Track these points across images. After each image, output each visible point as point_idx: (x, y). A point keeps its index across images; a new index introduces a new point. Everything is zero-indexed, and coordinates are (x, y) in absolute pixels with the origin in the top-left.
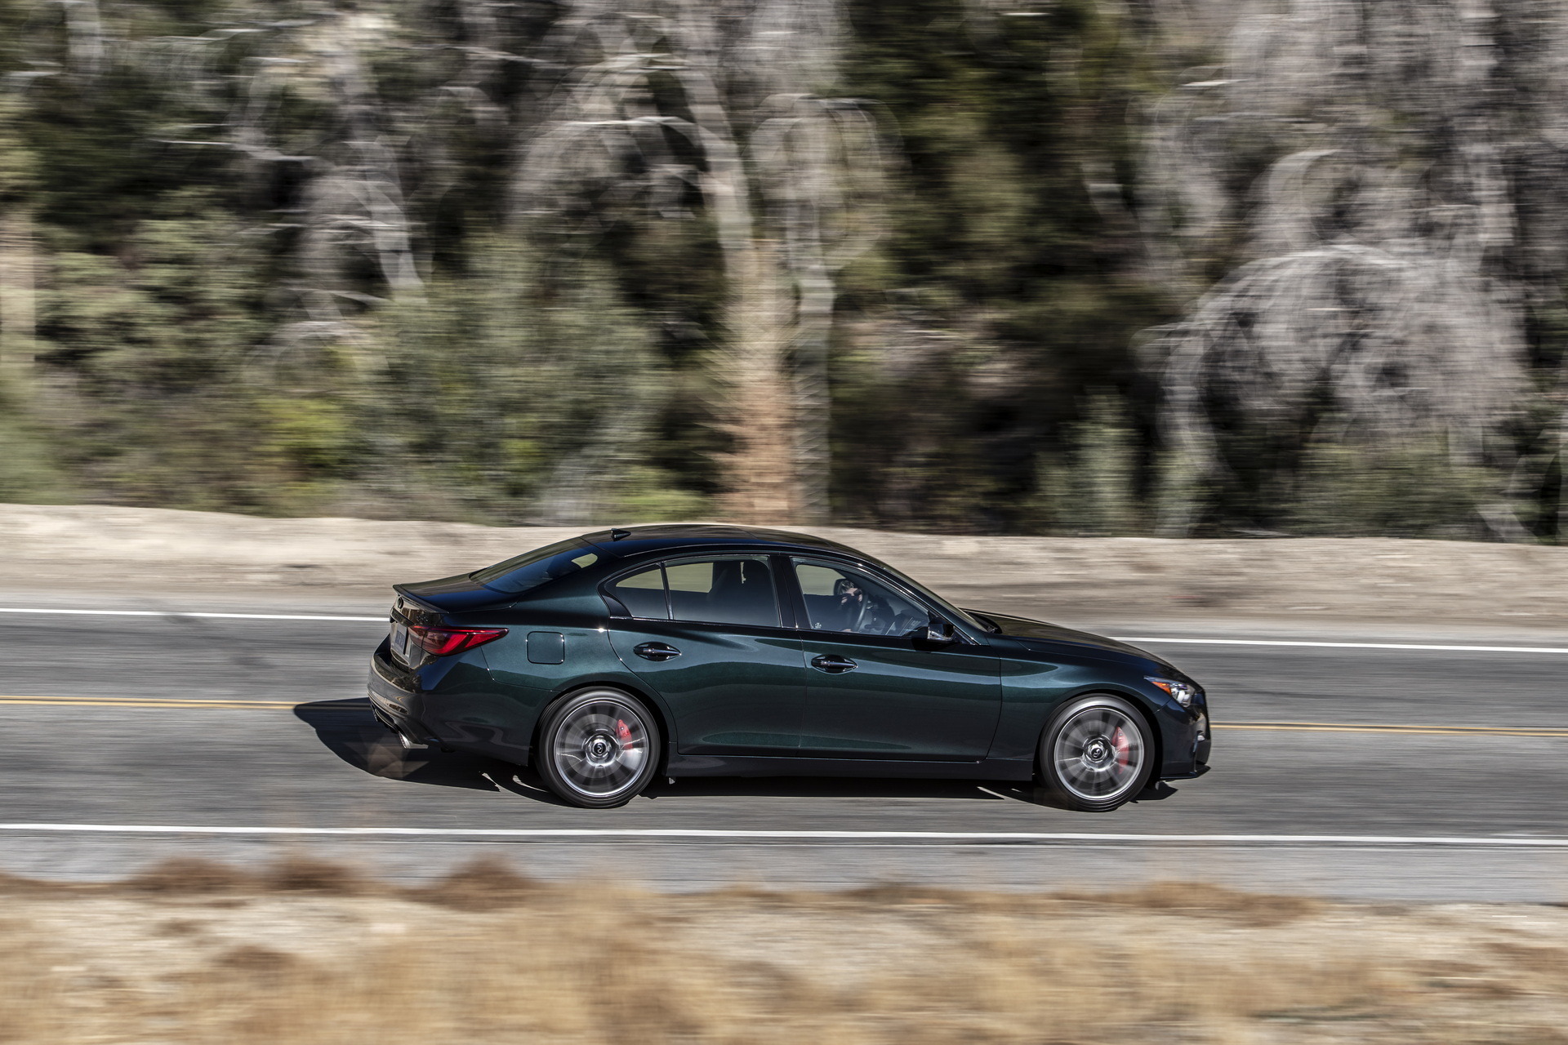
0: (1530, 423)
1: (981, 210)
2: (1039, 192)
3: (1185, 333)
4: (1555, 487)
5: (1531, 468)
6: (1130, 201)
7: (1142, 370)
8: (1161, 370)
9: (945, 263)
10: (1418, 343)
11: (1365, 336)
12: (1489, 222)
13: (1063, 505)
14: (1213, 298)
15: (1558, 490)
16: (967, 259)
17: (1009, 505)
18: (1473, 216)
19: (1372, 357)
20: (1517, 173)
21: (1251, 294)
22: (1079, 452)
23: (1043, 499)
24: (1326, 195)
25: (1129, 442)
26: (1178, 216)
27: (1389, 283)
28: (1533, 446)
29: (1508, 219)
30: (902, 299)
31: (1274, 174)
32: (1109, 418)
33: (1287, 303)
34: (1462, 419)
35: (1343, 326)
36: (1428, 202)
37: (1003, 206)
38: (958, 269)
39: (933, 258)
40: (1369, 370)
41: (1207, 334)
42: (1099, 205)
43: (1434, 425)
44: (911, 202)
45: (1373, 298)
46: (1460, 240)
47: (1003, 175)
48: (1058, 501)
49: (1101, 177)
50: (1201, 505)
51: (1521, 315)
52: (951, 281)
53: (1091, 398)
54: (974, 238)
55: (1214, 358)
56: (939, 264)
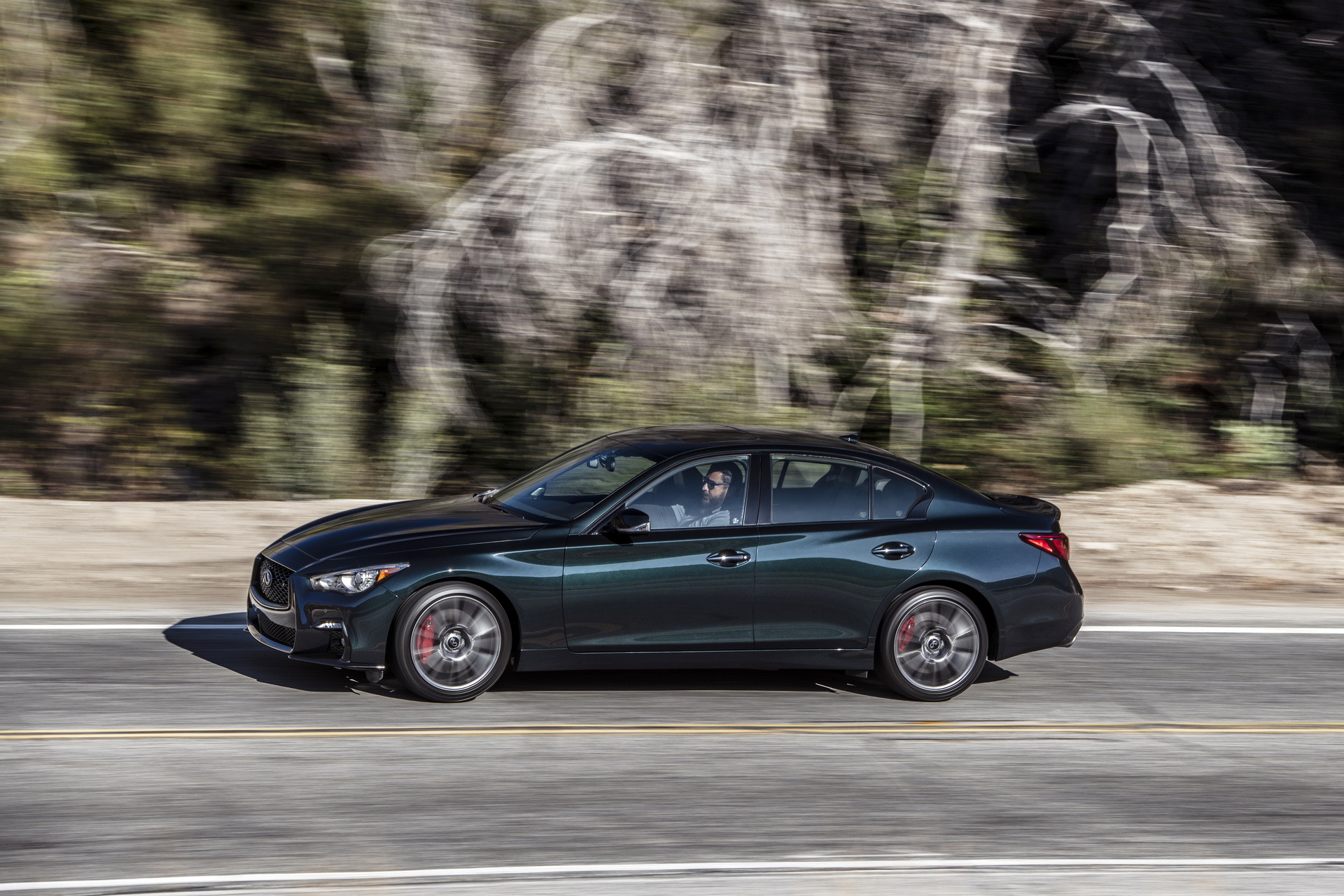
0: (850, 349)
1: (175, 92)
2: (249, 69)
3: (431, 244)
4: (885, 427)
5: (853, 405)
6: (363, 82)
7: (379, 291)
8: (400, 291)
9: (130, 160)
10: (714, 253)
11: (652, 245)
12: (803, 103)
13: (274, 461)
14: (467, 199)
15: (888, 431)
16: (161, 154)
17: (211, 463)
18: (785, 96)
19: (657, 272)
20: (832, 43)
21: (511, 193)
22: (296, 393)
23: (254, 452)
24: (602, 71)
25: (355, 383)
26: (421, 98)
27: (680, 179)
28: (857, 377)
29: (818, 101)
30: (76, 205)
31: (539, 45)
32: (331, 352)
33: (553, 204)
34: (771, 347)
35: (623, 234)
36: (724, 79)
37: (203, 86)
38: (147, 168)
39: (118, 153)
40: (653, 285)
41: (456, 246)
42: (329, 86)
43: (732, 355)
44: (86, 82)
45: (661, 197)
46: (766, 124)
47: (203, 48)
48: (268, 456)
49: (328, 49)
50: (444, 458)
51: (836, 218)
52: (139, 182)
53: (314, 327)
54: (168, 128)
55: (465, 274)
56: (122, 160)
